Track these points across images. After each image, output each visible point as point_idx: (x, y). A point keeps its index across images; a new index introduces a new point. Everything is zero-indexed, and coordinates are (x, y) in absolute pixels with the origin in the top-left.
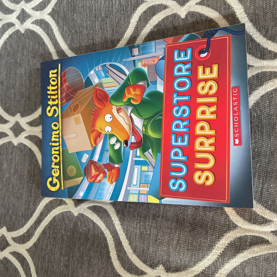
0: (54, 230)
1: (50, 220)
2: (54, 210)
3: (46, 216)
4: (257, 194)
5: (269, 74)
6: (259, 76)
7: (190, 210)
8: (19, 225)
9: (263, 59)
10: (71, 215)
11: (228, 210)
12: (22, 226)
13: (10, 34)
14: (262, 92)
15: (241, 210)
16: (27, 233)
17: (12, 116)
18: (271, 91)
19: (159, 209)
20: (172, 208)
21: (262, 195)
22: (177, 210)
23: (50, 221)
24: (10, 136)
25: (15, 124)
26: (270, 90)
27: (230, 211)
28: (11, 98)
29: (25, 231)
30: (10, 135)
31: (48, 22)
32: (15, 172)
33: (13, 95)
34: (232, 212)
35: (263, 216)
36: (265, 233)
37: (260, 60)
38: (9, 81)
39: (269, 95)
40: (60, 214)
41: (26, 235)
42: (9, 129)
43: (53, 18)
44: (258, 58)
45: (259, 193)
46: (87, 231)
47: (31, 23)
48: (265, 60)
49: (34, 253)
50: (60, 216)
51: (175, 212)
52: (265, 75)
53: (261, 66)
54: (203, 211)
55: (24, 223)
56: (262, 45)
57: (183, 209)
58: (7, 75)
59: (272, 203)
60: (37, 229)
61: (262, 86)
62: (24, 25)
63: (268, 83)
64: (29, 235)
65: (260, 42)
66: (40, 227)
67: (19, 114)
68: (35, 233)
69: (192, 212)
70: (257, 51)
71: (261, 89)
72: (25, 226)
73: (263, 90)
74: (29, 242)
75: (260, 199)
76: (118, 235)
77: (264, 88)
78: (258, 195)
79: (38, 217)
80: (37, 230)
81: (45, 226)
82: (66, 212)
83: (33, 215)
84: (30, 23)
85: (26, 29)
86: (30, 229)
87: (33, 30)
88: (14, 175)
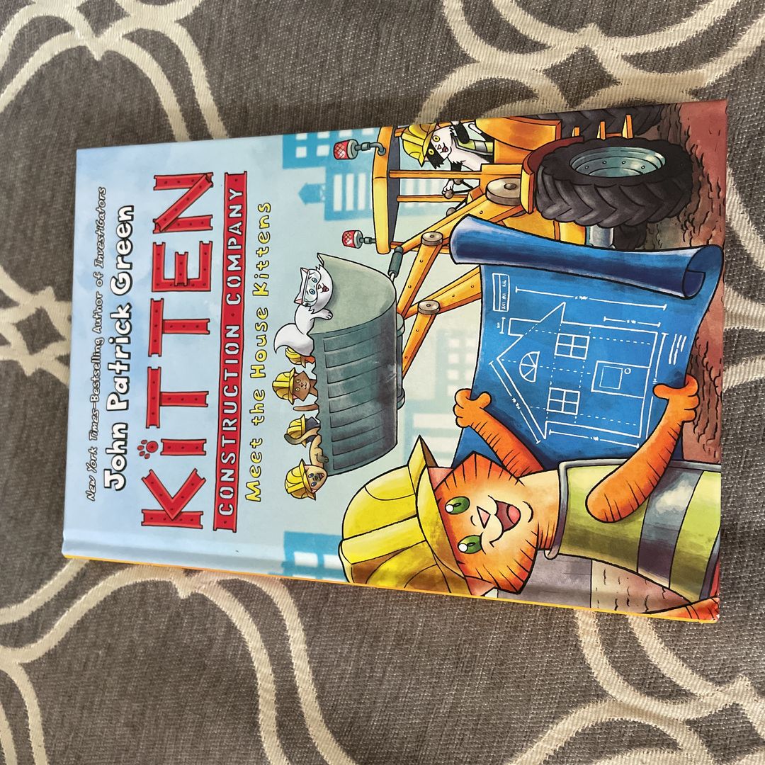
0: (111, 626)
1: (104, 596)
2: (121, 571)
3: (94, 584)
4: (669, 627)
5: (759, 338)
6: (735, 336)
7: (493, 638)
8: (9, 593)
9: (752, 298)
10: (167, 594)
11: (591, 654)
12: (19, 599)
13: (56, 53)
14: (733, 380)
15: (623, 657)
16: (29, 619)
17: (28, 291)
18: (756, 381)
19: (413, 623)
20: (448, 627)
21: (680, 631)
22: (460, 631)
23: (102, 599)
24: (12, 347)
25: (33, 315)
26: (753, 380)
27: (595, 655)
28: (32, 239)
29: (27, 615)
30: (12, 343)
31: (177, 47)
32: (17, 448)
33: (38, 232)
34: (599, 660)
35: (674, 680)
36: (671, 722)
37: (745, 298)
38: (34, 188)
39: (749, 390)
40: (135, 585)
41: (26, 624)
42: (13, 324)
43: (193, 39)
44: (740, 293)
45: (674, 626)
46: (203, 645)
47: (125, 36)
48: (757, 301)
49: (45, 677)
50: (133, 591)
51: (453, 637)
52: (750, 340)
53: (743, 314)
54: (527, 645)
55: (26, 593)
56: (755, 260)
57: (476, 633)
58: (30, 169)
59: (702, 653)
60: (61, 616)
61: (737, 364)
62: (102, 38)
63: (751, 361)
64: (37, 626)
65: (753, 252)
66: (71, 610)
67: (49, 290)
68: (54, 625)
69: (499, 642)
70: (741, 274)
71: (732, 372)
72: (26, 601)
73: (738, 375)
74: (33, 646)
75: (673, 641)
76: (292, 669)
77: (740, 370)
78: (670, 630)
79: (70, 582)
80: (62, 619)
81: (85, 611)
82: (156, 584)
83: (56, 575)
84: (121, 35)
85: (108, 51)
86: (39, 610)
87: (129, 60)
88: (14, 457)
